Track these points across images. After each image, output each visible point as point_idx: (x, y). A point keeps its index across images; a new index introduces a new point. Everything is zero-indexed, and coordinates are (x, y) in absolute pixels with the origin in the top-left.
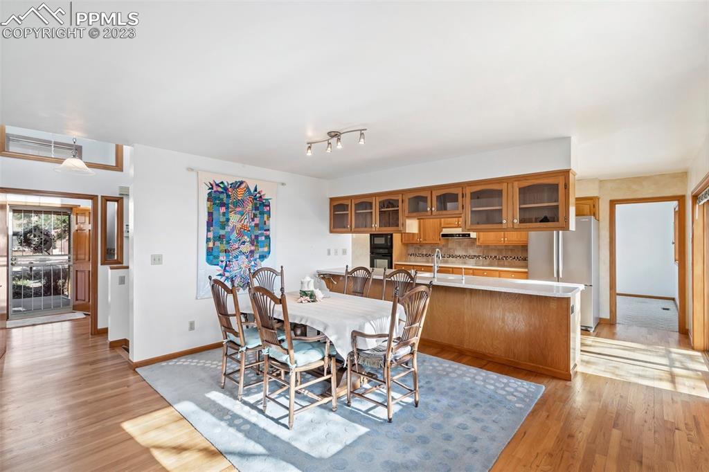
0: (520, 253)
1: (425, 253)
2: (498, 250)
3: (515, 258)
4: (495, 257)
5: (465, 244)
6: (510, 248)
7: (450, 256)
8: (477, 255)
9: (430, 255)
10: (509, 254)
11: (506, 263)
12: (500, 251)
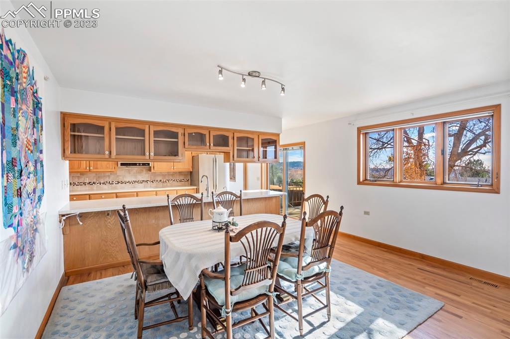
0: (178, 176)
1: (87, 181)
2: (163, 175)
3: (174, 181)
4: (160, 181)
5: (135, 171)
6: (171, 173)
7: (118, 182)
8: (145, 180)
9: (94, 183)
10: (171, 178)
11: (168, 184)
12: (164, 175)
